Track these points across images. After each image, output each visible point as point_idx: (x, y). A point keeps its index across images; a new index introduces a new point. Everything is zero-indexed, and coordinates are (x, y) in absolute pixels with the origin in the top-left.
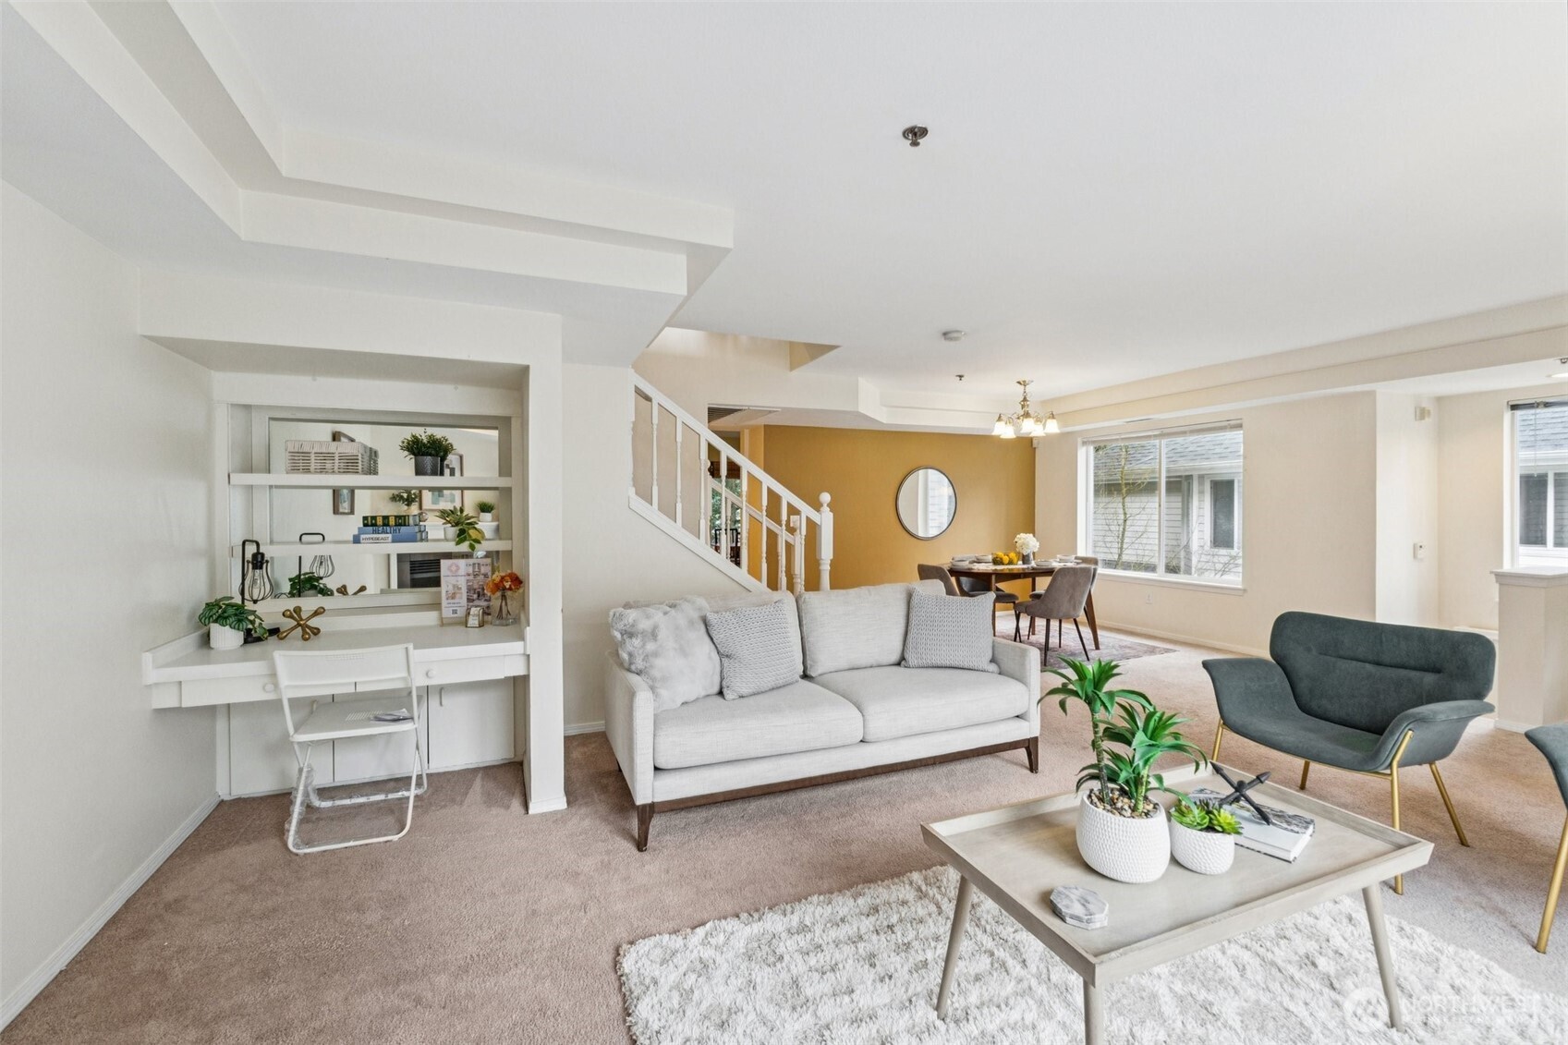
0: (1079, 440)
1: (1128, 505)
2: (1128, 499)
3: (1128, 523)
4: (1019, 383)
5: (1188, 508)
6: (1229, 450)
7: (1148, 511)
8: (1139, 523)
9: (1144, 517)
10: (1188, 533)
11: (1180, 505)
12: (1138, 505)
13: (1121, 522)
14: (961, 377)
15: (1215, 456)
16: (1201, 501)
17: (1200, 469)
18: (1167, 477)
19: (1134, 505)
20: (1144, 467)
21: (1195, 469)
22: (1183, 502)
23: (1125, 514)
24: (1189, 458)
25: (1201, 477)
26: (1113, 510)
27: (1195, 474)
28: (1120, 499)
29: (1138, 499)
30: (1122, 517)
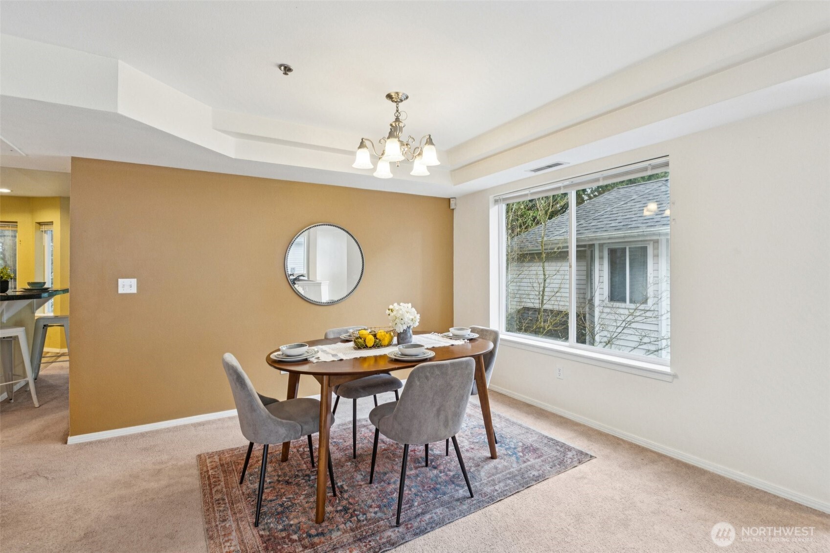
0: (491, 199)
1: (546, 268)
2: (546, 264)
3: (548, 281)
4: (389, 96)
5: (591, 270)
6: (622, 224)
7: (561, 272)
8: (556, 281)
9: (559, 277)
10: (591, 288)
11: (585, 268)
12: (554, 268)
13: (541, 281)
14: (287, 69)
15: (612, 228)
16: (601, 264)
17: (599, 239)
18: (578, 246)
19: (550, 268)
20: (559, 238)
21: (596, 239)
22: (587, 266)
23: (544, 275)
24: (593, 230)
25: (601, 246)
26: (535, 272)
27: (596, 243)
28: (542, 264)
29: (554, 264)
30: (542, 277)
